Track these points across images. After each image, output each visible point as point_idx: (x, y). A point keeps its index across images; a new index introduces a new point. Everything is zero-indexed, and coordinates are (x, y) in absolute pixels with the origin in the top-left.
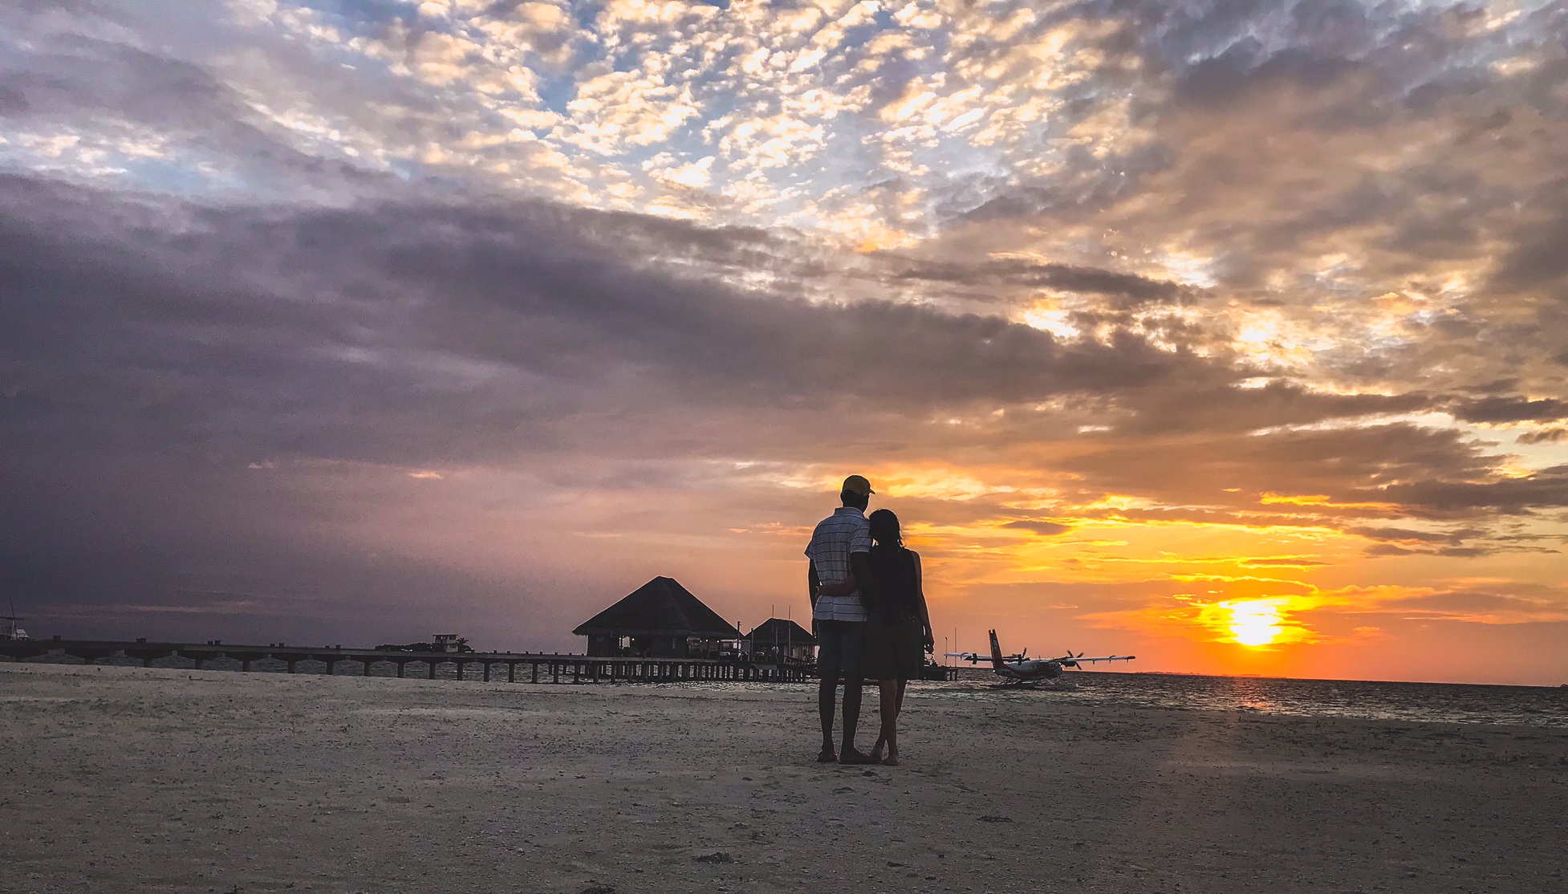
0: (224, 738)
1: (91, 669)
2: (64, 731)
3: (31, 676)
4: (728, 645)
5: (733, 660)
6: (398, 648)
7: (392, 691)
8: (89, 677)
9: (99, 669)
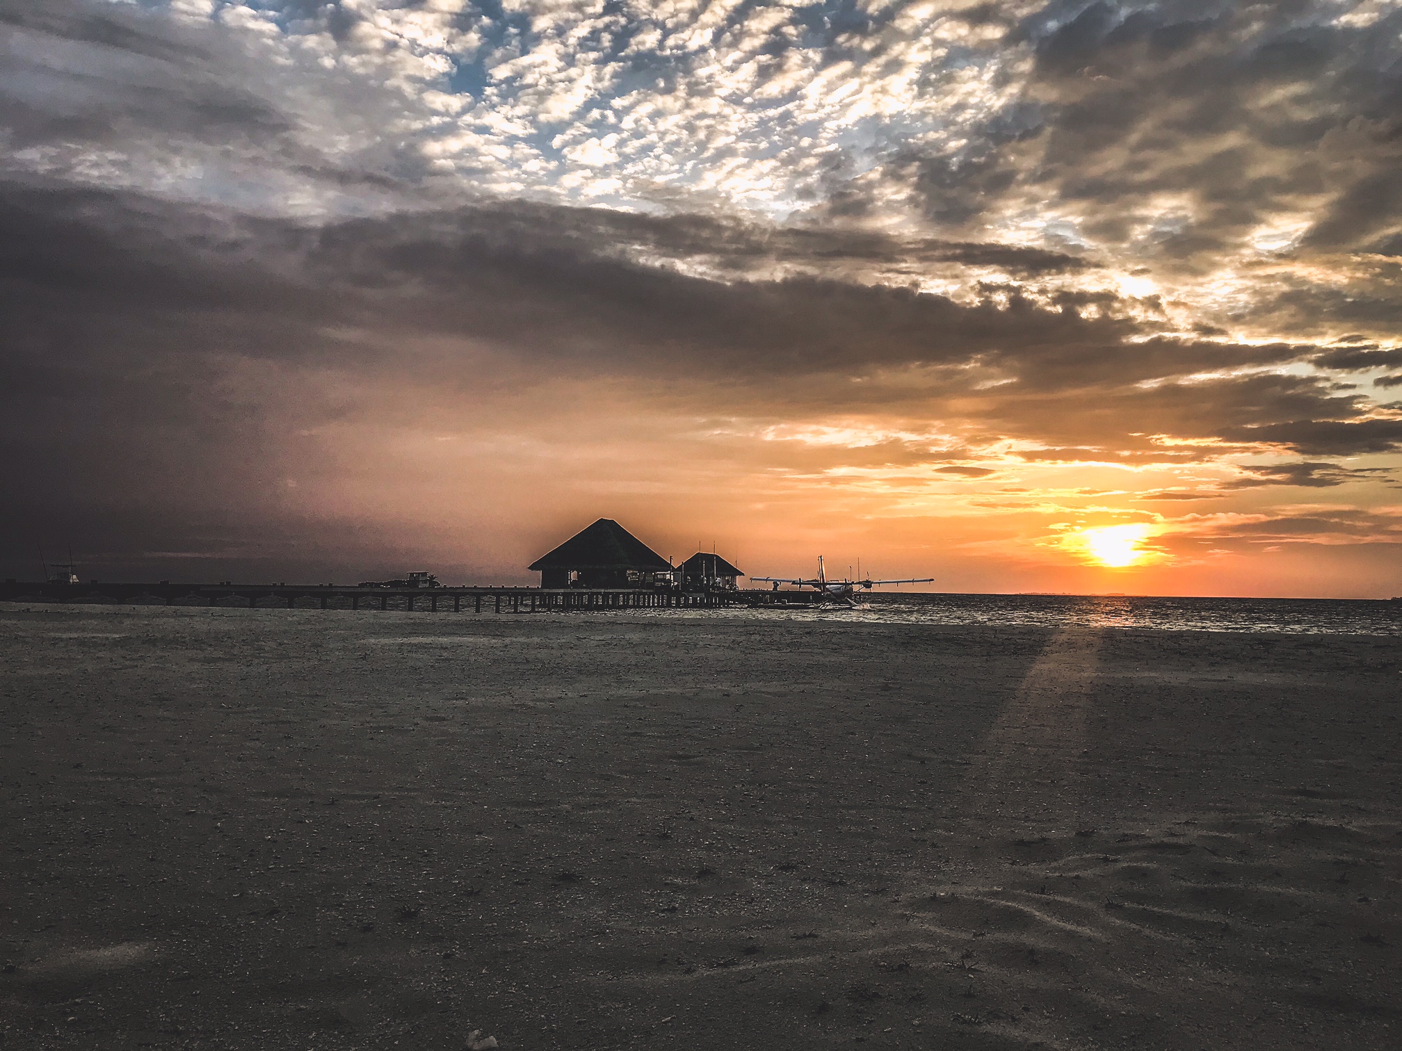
0: (265, 667)
1: (126, 608)
2: (127, 663)
3: (80, 615)
4: (662, 577)
5: (666, 590)
6: (378, 585)
7: (388, 622)
8: (128, 616)
9: (134, 608)
